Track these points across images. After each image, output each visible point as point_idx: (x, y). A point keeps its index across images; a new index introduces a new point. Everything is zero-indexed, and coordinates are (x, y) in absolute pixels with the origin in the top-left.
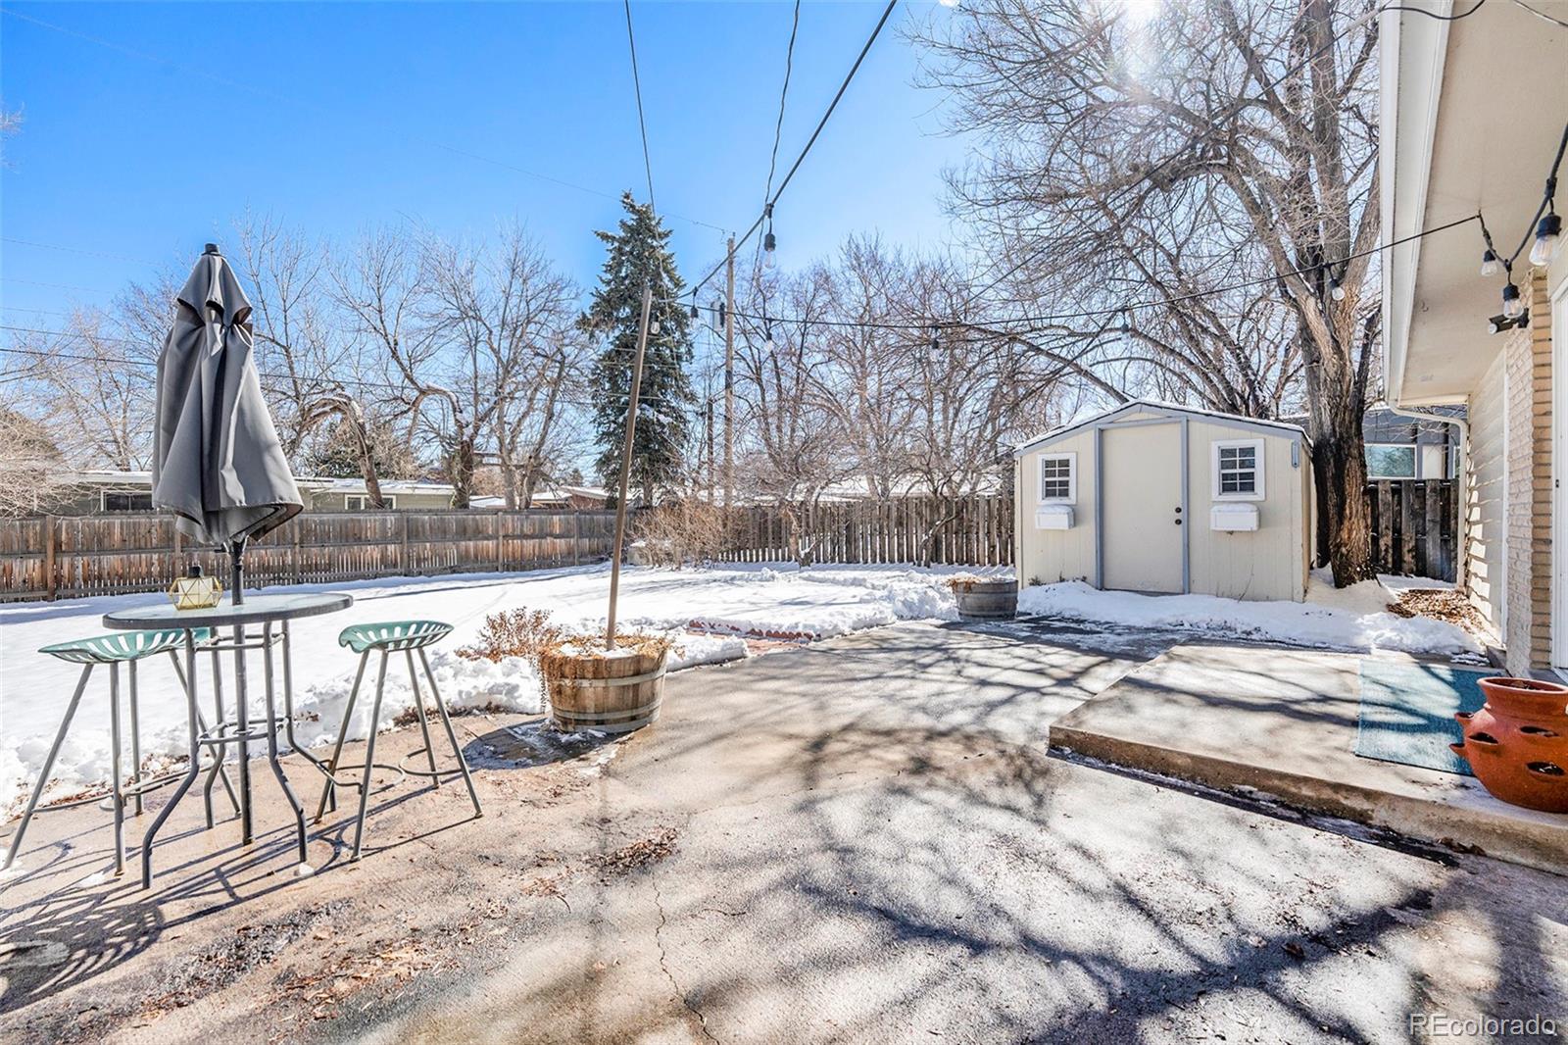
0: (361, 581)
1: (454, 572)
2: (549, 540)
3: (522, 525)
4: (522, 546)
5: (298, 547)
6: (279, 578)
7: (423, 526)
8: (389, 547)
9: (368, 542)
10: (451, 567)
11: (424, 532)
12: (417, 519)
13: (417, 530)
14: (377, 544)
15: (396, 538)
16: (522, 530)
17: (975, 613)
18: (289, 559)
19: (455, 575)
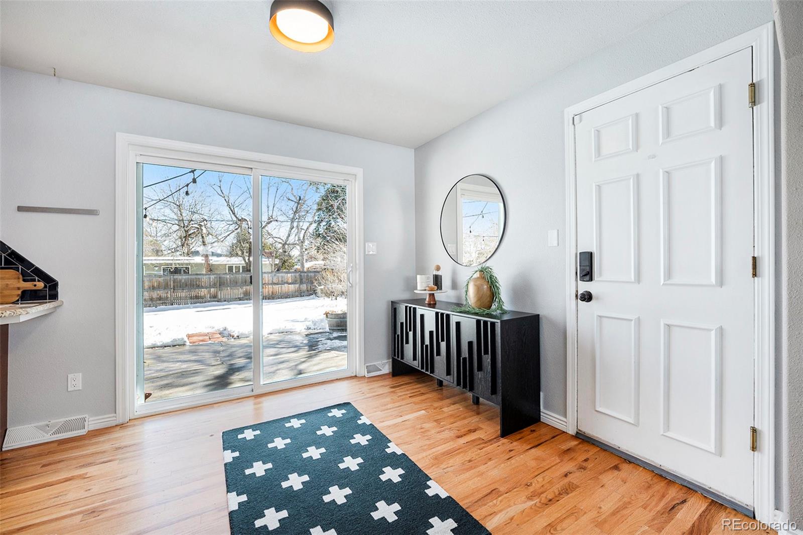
0: (198, 304)
1: (240, 300)
2: (286, 285)
3: (273, 279)
4: (273, 288)
5: (172, 290)
6: (165, 303)
7: (227, 280)
8: (211, 289)
9: (202, 287)
10: (239, 298)
11: (227, 283)
12: (224, 277)
13: (224, 282)
14: (206, 288)
15: (214, 286)
16: (272, 281)
17: (335, 328)
18: (169, 295)
19: (240, 302)
